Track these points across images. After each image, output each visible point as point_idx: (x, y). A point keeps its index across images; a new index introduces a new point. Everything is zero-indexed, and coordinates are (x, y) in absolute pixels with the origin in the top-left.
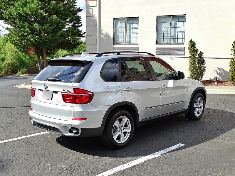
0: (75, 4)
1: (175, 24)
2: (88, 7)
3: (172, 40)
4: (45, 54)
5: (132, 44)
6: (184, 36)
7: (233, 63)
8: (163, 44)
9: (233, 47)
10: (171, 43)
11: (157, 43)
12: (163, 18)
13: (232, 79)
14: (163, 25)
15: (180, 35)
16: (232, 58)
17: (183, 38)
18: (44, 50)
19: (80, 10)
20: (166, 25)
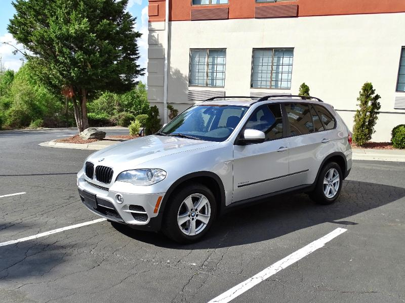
0: (133, 26)
1: (278, 61)
2: (151, 31)
3: (273, 83)
4: (84, 98)
5: (216, 87)
6: (289, 78)
7: (358, 117)
8: (261, 88)
9: (361, 95)
10: (272, 87)
11: (252, 86)
12: (261, 52)
13: (357, 139)
14: (261, 61)
15: (285, 76)
16: (358, 111)
17: (289, 81)
18: (84, 91)
19: (138, 35)
20: (266, 61)
